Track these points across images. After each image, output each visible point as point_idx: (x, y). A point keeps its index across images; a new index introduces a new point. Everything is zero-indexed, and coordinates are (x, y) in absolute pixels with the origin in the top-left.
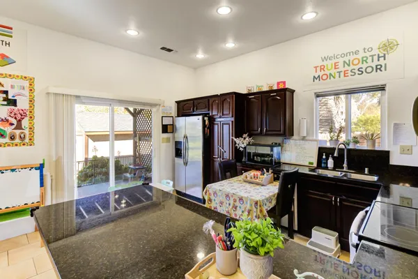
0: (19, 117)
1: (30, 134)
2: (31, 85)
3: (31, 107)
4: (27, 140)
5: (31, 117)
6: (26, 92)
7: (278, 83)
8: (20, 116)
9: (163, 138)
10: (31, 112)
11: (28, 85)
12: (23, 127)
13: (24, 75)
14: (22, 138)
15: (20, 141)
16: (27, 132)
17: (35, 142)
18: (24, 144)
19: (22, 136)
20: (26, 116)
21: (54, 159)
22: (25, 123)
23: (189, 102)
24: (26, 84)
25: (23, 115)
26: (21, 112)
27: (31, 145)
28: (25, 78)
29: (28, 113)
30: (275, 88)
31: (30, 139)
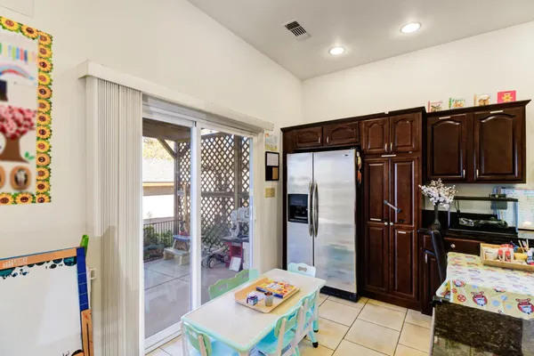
0: (12, 128)
1: (41, 174)
2: (43, 51)
3: (43, 106)
4: (32, 188)
5: (43, 132)
6: (32, 68)
7: (500, 95)
8: (15, 127)
9: (267, 189)
10: (42, 119)
11: (37, 52)
12: (23, 155)
13: (27, 24)
14: (20, 184)
15: (13, 192)
16: (32, 167)
17: (51, 193)
18: (24, 199)
19: (21, 177)
20: (31, 127)
21: (98, 233)
22: (28, 144)
23: (312, 129)
24: (32, 47)
25: (24, 124)
26: (19, 116)
27: (42, 201)
28: (30, 31)
29: (35, 121)
30: (493, 101)
31: (41, 187)
